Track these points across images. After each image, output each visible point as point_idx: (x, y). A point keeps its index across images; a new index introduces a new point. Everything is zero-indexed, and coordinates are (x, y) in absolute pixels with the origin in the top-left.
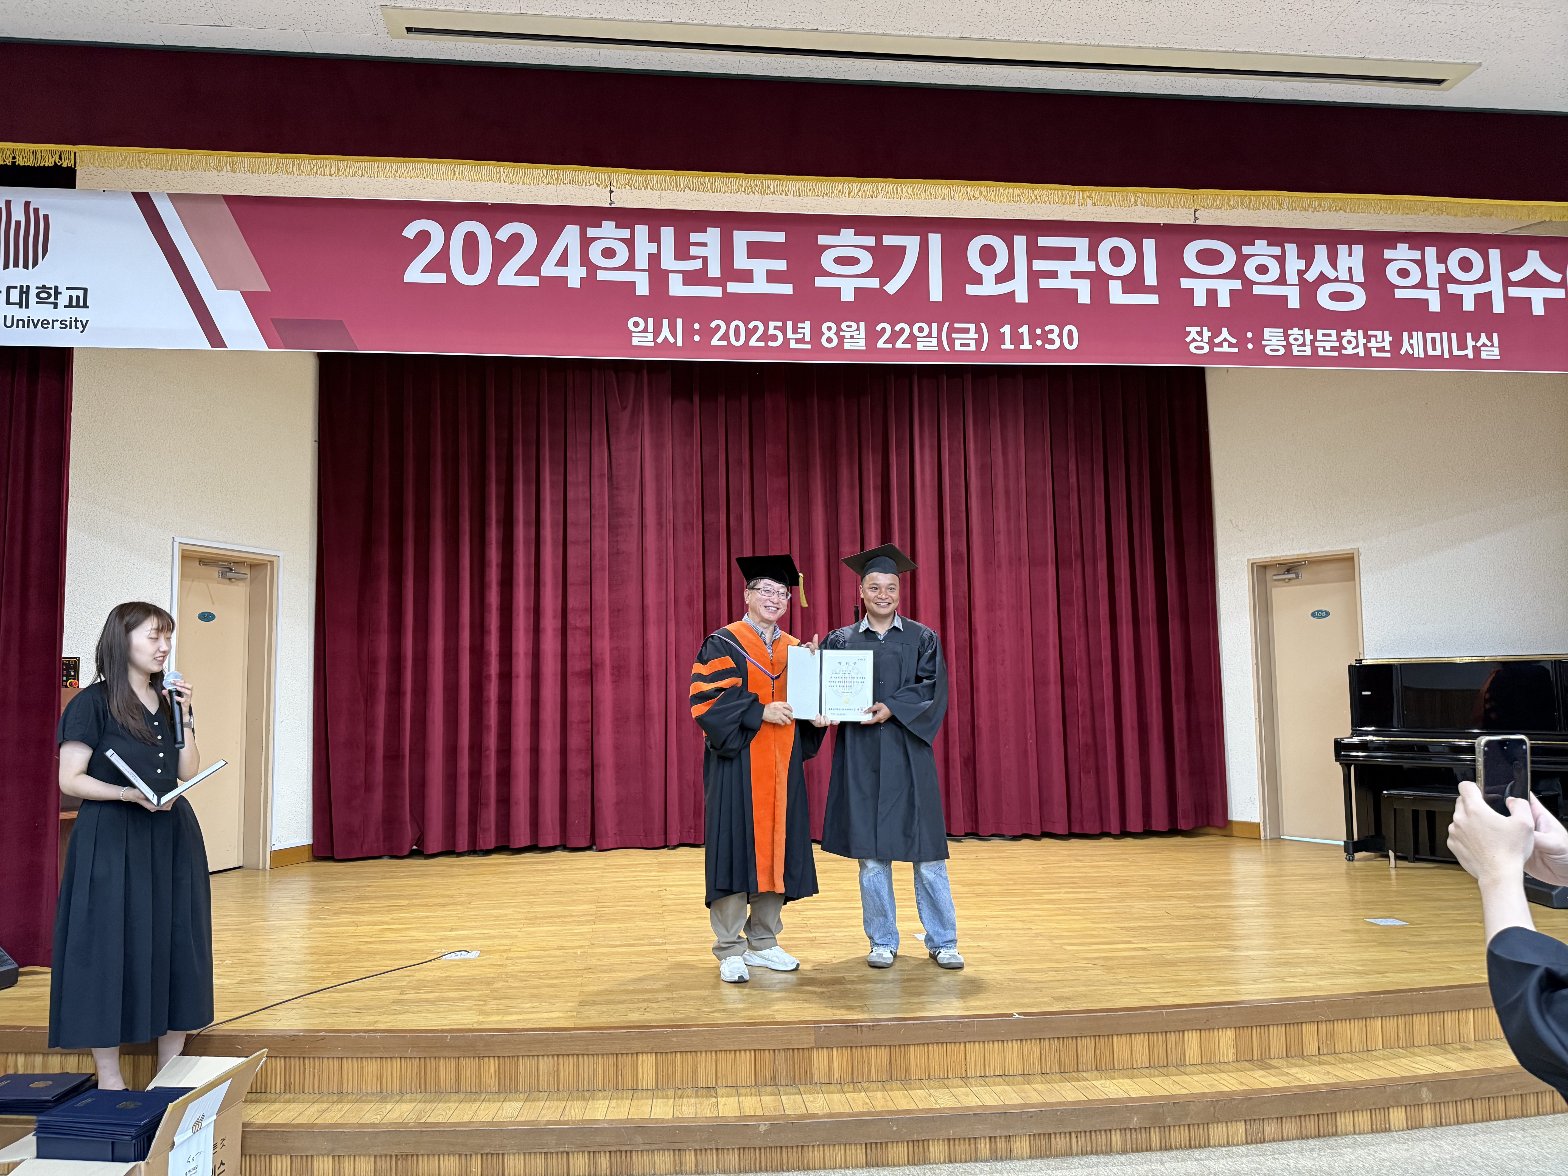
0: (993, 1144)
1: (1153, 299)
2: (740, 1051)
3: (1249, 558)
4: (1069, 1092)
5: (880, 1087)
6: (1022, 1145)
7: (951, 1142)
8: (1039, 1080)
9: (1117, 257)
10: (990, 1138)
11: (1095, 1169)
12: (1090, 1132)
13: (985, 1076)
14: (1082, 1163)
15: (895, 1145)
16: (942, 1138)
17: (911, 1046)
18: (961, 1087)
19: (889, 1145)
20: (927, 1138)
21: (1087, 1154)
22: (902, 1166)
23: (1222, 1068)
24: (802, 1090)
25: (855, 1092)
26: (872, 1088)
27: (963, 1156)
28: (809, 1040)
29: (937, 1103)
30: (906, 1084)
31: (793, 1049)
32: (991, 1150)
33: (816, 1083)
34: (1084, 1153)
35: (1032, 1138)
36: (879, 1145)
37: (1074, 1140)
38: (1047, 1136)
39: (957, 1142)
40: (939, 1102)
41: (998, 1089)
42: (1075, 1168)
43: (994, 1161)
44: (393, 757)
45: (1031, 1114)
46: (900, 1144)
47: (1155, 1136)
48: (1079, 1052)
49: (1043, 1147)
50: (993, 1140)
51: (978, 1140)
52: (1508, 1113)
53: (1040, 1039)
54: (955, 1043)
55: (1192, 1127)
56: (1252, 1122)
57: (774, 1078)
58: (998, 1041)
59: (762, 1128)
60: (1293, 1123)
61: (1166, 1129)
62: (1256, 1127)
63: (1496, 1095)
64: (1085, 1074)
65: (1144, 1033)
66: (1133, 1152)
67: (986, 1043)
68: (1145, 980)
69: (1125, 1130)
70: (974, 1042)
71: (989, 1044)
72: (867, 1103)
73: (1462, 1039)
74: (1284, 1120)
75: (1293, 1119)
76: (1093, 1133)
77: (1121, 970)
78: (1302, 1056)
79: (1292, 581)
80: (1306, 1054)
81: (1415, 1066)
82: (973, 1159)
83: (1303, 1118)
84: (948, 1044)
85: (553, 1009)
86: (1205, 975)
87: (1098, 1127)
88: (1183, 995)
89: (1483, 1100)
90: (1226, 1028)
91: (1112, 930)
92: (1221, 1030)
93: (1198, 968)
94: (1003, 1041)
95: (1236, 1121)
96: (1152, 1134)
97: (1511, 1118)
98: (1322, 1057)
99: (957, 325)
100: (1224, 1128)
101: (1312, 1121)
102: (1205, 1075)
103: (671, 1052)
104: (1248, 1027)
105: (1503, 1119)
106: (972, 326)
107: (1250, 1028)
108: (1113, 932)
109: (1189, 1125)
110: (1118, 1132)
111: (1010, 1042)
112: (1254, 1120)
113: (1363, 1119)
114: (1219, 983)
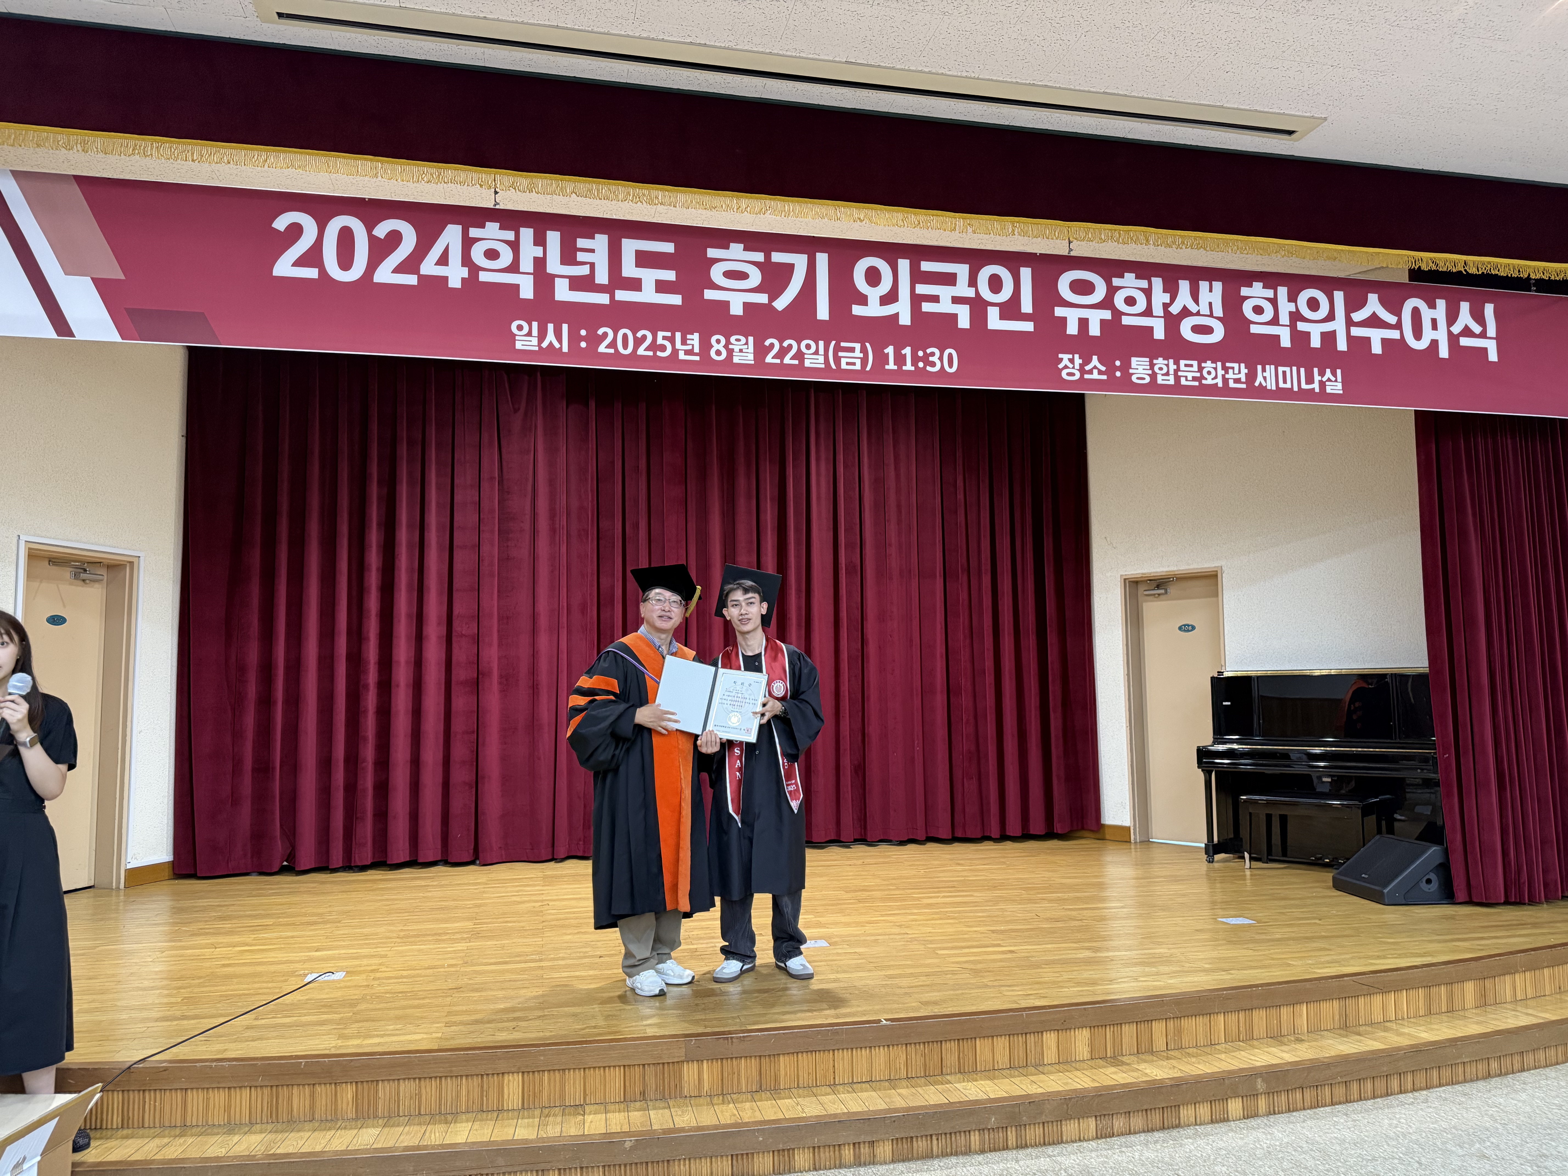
0: (857, 1150)
1: (1028, 327)
3: (1121, 574)
4: (932, 1096)
5: (750, 1097)
6: (885, 1149)
7: (816, 1150)
8: (905, 1086)
9: (995, 284)
10: (854, 1144)
11: (953, 1171)
12: (951, 1133)
13: (853, 1083)
14: (942, 1164)
15: (761, 1155)
16: (807, 1146)
17: (781, 1056)
18: (829, 1094)
19: (755, 1155)
20: (793, 1147)
21: (947, 1155)
23: (1078, 1067)
24: (671, 1103)
25: (723, 1104)
26: (740, 1100)
27: (828, 1163)
28: (679, 1053)
29: (803, 1112)
30: (775, 1093)
31: (664, 1063)
32: (854, 1155)
33: (686, 1097)
34: (944, 1155)
35: (895, 1142)
36: (745, 1157)
37: (935, 1142)
38: (909, 1140)
39: (821, 1149)
40: (806, 1110)
41: (864, 1095)
42: (934, 1170)
43: (857, 1167)
44: (262, 767)
45: (894, 1119)
46: (766, 1154)
47: (1012, 1135)
48: (943, 1055)
49: (905, 1151)
50: (857, 1146)
51: (842, 1147)
52: (1334, 1100)
53: (906, 1044)
54: (824, 1051)
55: (1046, 1125)
56: (1102, 1117)
57: (643, 1093)
58: (866, 1048)
59: (628, 1145)
60: (1140, 1117)
61: (1022, 1127)
62: (1105, 1122)
63: (1323, 1083)
64: (948, 1077)
65: (1005, 1035)
66: (990, 1151)
67: (854, 1050)
68: (1009, 983)
69: (983, 1130)
70: (843, 1049)
71: (857, 1051)
72: (735, 1115)
73: (1296, 1031)
74: (1131, 1114)
75: (1140, 1113)
76: (953, 1135)
77: (988, 973)
78: (1152, 1052)
79: (1161, 596)
80: (1154, 1050)
81: (1253, 1058)
82: (837, 1166)
83: (1149, 1112)
84: (817, 1053)
85: (417, 1031)
86: (1066, 976)
87: (957, 1128)
88: (1044, 997)
89: (1312, 1088)
90: (1082, 1028)
91: (983, 933)
92: (1077, 1030)
93: (1060, 970)
94: (870, 1047)
95: (1087, 1117)
96: (1009, 1133)
97: (1337, 1104)
98: (1169, 1052)
99: (843, 344)
100: (1076, 1125)
101: (1157, 1115)
102: (1061, 1074)
103: (539, 1071)
104: (1102, 1026)
105: (1329, 1106)
106: (857, 346)
107: (1104, 1028)
108: (983, 935)
109: (1043, 1123)
110: (977, 1132)
111: (877, 1048)
112: (1105, 1115)
113: (1204, 1110)
114: (1079, 984)
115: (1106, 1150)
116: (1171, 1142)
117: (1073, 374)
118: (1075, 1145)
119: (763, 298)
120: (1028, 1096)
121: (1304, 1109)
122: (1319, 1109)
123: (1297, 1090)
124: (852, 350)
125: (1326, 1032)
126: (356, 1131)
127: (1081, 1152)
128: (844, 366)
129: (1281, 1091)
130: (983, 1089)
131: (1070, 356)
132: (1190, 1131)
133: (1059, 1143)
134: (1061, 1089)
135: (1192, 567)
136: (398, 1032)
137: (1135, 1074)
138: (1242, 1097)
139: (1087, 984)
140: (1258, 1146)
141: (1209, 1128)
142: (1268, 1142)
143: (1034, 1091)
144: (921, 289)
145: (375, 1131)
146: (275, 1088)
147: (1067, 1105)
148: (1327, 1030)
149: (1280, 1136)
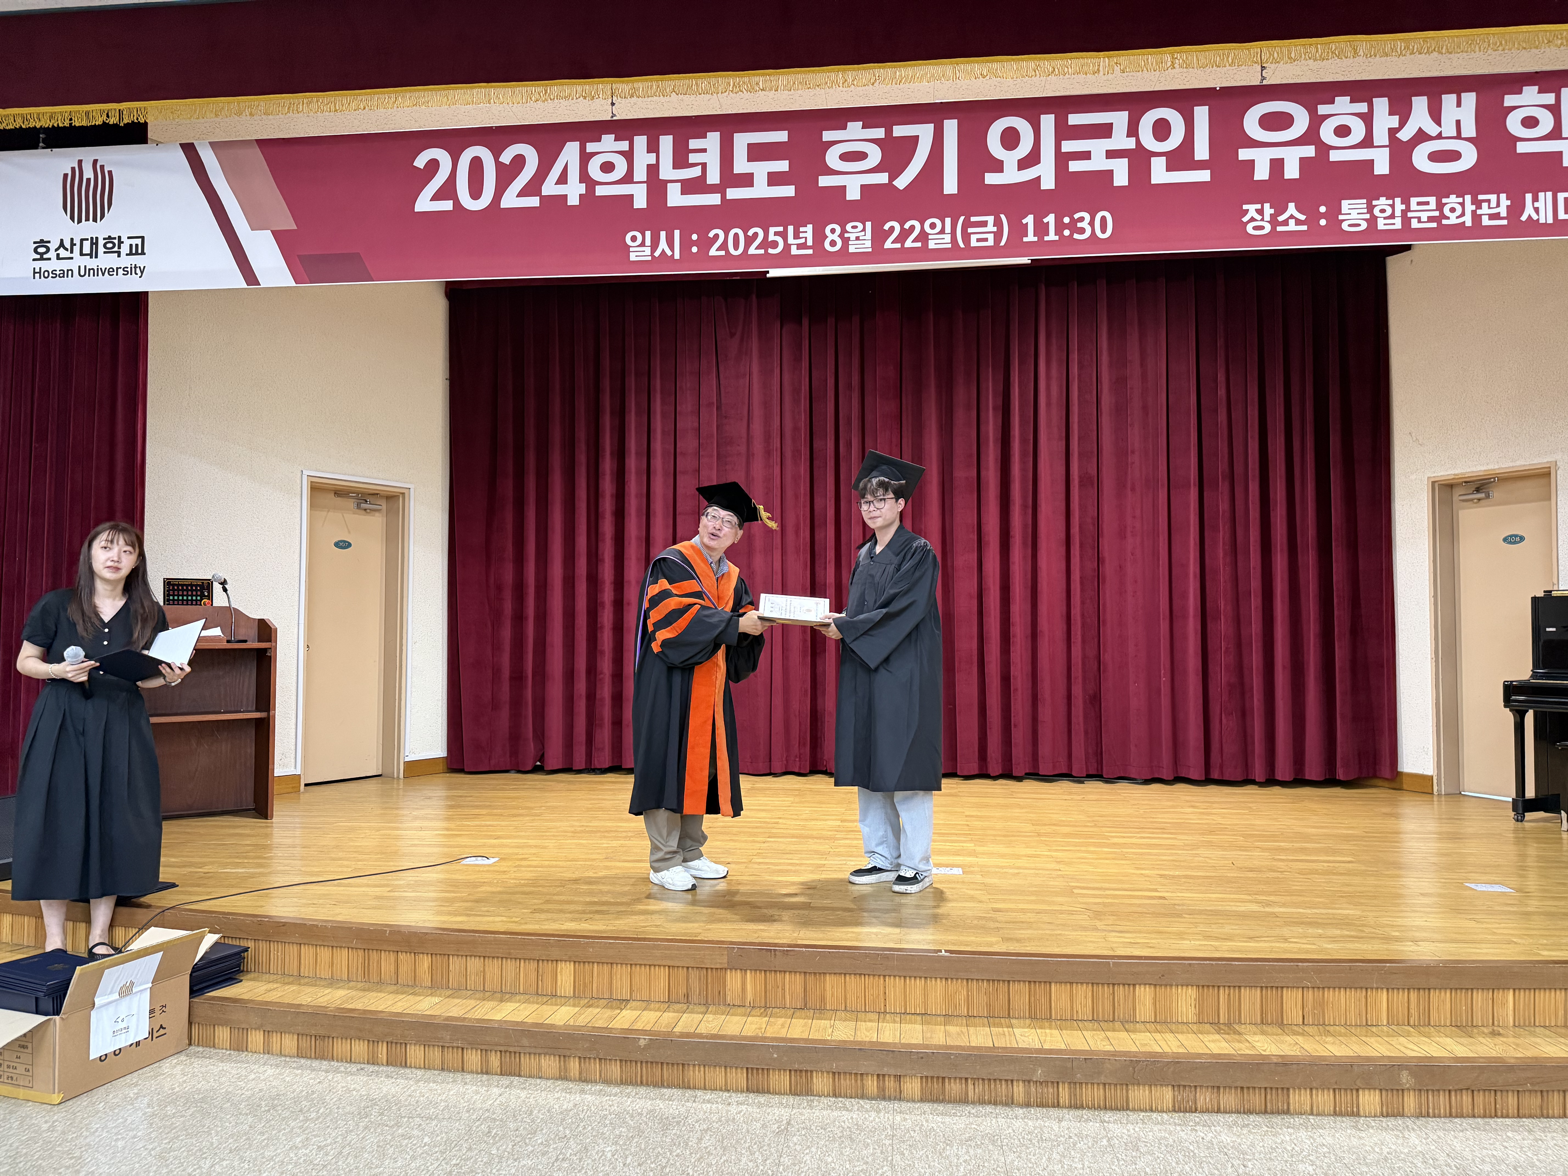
1: (1204, 176)
2: (655, 966)
3: (1429, 475)
4: (979, 1037)
5: (789, 1014)
6: (913, 1086)
7: (837, 1076)
8: (959, 1024)
9: (1162, 130)
10: (878, 1075)
11: (980, 1120)
12: (989, 1080)
13: (905, 1013)
14: (973, 1111)
15: (777, 1073)
16: (825, 1070)
17: (828, 975)
18: (870, 1021)
19: (771, 1072)
20: (811, 1069)
22: (784, 1094)
23: (1177, 1028)
24: (707, 1010)
26: (778, 1015)
27: (848, 1091)
28: (723, 961)
29: (831, 1035)
30: (821, 1013)
31: (707, 968)
32: (878, 1087)
33: (729, 1005)
34: (982, 1102)
35: (924, 1080)
36: (760, 1071)
37: (971, 1087)
39: (842, 1076)
41: (908, 1027)
43: (877, 1100)
44: (517, 677)
45: (921, 1055)
46: (782, 1072)
47: (1064, 1092)
48: (1011, 997)
49: (936, 1091)
50: (881, 1078)
51: (865, 1077)
52: (1521, 1111)
53: (967, 980)
54: (874, 975)
55: (1107, 1087)
56: (1181, 1088)
57: (687, 996)
58: (920, 978)
59: (642, 1043)
60: (1233, 1095)
61: (1078, 1086)
62: (1186, 1094)
63: (1507, 1088)
64: (1014, 1021)
65: (1088, 983)
66: (1037, 1106)
67: (908, 978)
68: (1125, 928)
69: (1029, 1082)
70: (895, 976)
71: (910, 980)
72: (760, 1028)
73: (1496, 1023)
74: (1222, 1090)
75: (1233, 1091)
76: (992, 1082)
77: (1110, 917)
78: (1281, 1024)
79: (1481, 501)
80: (1285, 1022)
81: (1411, 1046)
82: (859, 1095)
83: (1245, 1091)
84: (867, 976)
85: (503, 914)
86: (1201, 928)
87: (996, 1076)
88: (1151, 947)
89: (1487, 1093)
90: (1187, 986)
91: (1148, 876)
92: (1180, 987)
93: (1197, 921)
94: (926, 978)
95: (1161, 1085)
96: (1061, 1089)
97: (1524, 1117)
98: (1306, 1028)
99: (973, 219)
100: (1147, 1092)
101: (1257, 1095)
102: (1149, 1034)
103: (589, 962)
104: (1214, 986)
105: (1514, 1117)
106: (990, 219)
107: (1216, 988)
108: (1147, 879)
109: (1105, 1084)
110: (1021, 1083)
111: (933, 979)
112: (1185, 1086)
113: (1324, 1099)
114: (1208, 937)
115: (1175, 1124)
116: (1265, 1129)
117: (1262, 228)
118: (1144, 1114)
119: (882, 178)
120: (1092, 1052)
121: (1474, 1116)
122: (1496, 1119)
123: (1464, 1092)
124: (984, 224)
125: (1542, 1028)
126: (422, 998)
127: (1144, 1123)
128: (974, 243)
129: (1438, 1091)
130: (1042, 1039)
131: (1259, 206)
132: (1298, 1120)
133: (1123, 1110)
134: (1134, 1049)
135: (1518, 463)
136: (486, 914)
137: (1237, 1045)
138: (1381, 1090)
139: (1217, 939)
140: (1377, 1150)
141: (1326, 1120)
142: (1393, 1147)
143: (1101, 1048)
144: (1068, 146)
145: (436, 1000)
146: (366, 951)
147: (1134, 1068)
148: (1545, 1027)
149: (1417, 1142)
